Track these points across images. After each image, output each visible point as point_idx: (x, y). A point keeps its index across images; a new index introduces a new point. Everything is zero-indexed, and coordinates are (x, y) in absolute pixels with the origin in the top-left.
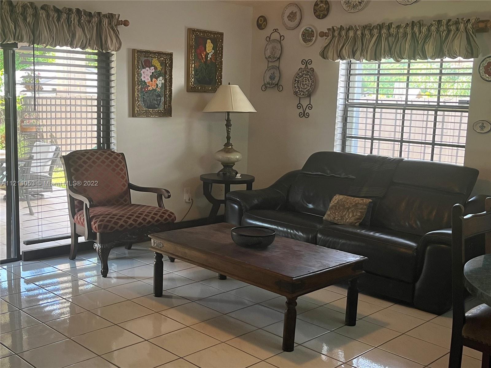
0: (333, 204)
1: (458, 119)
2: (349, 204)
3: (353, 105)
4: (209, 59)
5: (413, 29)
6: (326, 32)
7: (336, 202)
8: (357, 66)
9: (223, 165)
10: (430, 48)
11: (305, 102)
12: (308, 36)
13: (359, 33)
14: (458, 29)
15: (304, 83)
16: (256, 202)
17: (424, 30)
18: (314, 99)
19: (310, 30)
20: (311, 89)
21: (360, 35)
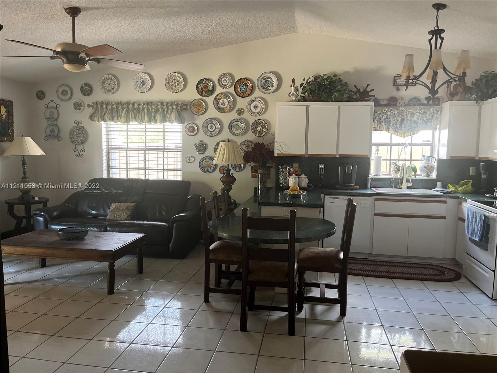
0: (112, 208)
1: (175, 156)
2: (123, 208)
3: (112, 149)
4: (3, 119)
5: (148, 106)
6: (92, 105)
7: (114, 207)
8: (112, 126)
9: (22, 192)
10: (158, 117)
11: (79, 148)
12: (78, 106)
13: (114, 106)
14: (173, 108)
15: (78, 135)
16: (55, 214)
17: (154, 107)
18: (85, 146)
19: (79, 102)
20: (83, 139)
21: (115, 108)
